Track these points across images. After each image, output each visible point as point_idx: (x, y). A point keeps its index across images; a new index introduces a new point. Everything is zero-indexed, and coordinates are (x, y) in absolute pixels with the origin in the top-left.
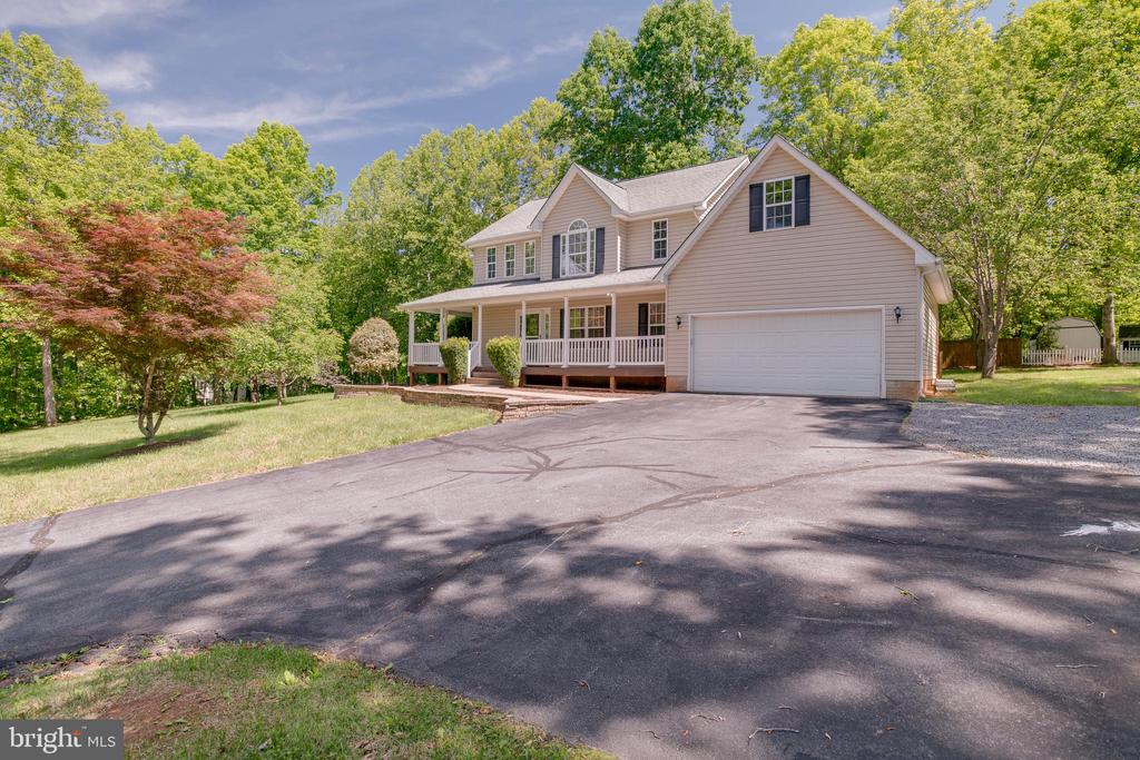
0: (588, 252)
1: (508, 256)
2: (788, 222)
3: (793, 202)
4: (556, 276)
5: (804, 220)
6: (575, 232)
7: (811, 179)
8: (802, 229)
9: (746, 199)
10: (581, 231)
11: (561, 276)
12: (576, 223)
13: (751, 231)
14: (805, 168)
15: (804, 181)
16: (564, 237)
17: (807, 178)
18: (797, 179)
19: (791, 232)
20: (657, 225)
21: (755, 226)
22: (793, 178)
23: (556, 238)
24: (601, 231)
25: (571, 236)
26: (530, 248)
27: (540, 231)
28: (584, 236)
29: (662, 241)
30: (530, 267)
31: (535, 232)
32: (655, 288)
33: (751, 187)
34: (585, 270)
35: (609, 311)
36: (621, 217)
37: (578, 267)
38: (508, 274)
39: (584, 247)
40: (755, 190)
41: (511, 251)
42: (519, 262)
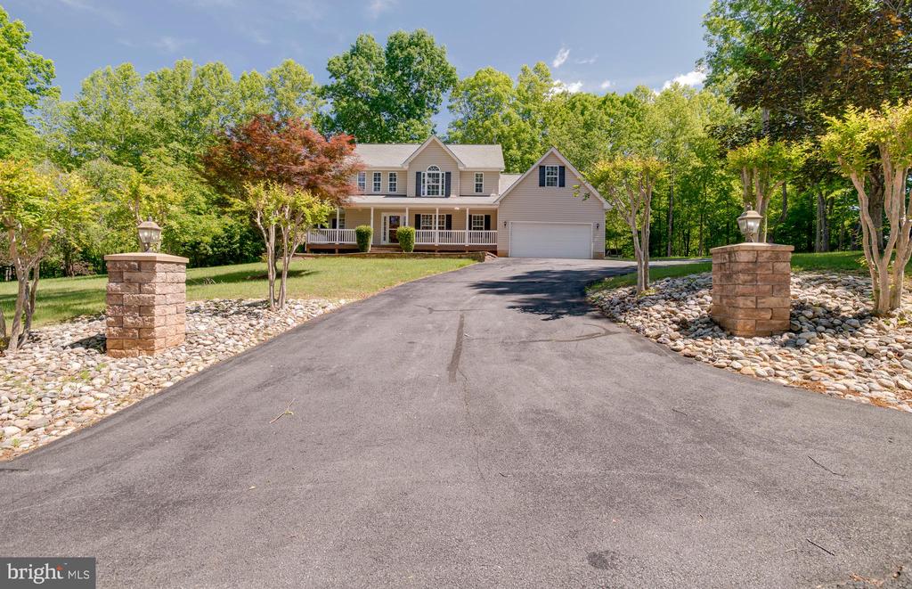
0: (440, 184)
1: (391, 180)
2: (555, 185)
3: (558, 176)
4: (418, 195)
5: (562, 185)
6: (431, 172)
8: (562, 188)
9: (538, 172)
10: (436, 172)
11: (422, 196)
12: (432, 167)
13: (540, 186)
14: (563, 163)
15: (562, 169)
16: (424, 174)
17: (564, 167)
18: (560, 167)
19: (556, 189)
21: (542, 184)
22: (558, 166)
23: (418, 174)
24: (448, 174)
25: (429, 174)
26: (392, 177)
27: (406, 168)
28: (438, 175)
29: (480, 183)
30: (393, 187)
31: (402, 168)
32: (495, 207)
33: (540, 167)
34: (438, 194)
35: (449, 217)
36: (461, 168)
37: (433, 192)
38: (375, 190)
39: (437, 181)
40: (542, 168)
41: (377, 176)
42: (385, 183)
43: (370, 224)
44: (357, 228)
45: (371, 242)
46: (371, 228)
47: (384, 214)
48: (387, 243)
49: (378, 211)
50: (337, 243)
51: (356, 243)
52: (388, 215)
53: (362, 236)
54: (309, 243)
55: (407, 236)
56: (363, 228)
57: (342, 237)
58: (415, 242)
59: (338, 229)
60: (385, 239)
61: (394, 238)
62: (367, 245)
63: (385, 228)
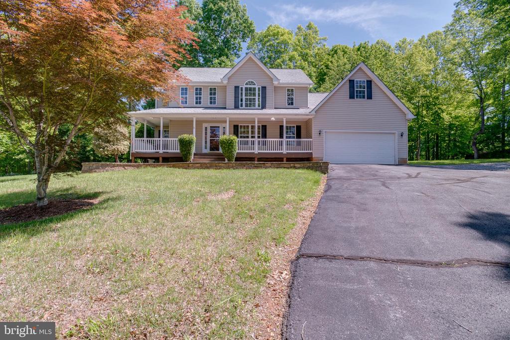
0: (257, 97)
1: (211, 94)
2: (364, 97)
3: (366, 90)
4: (236, 107)
5: (370, 97)
6: (249, 86)
7: (372, 82)
8: (369, 100)
9: (348, 85)
10: (252, 86)
11: (240, 107)
12: (249, 82)
13: (350, 98)
14: (370, 77)
15: (370, 83)
16: (242, 88)
17: (371, 81)
18: (367, 81)
19: (365, 101)
20: (288, 90)
21: (352, 97)
22: (366, 80)
23: (237, 88)
24: (264, 88)
25: (246, 89)
26: (213, 91)
27: (225, 82)
28: (254, 89)
29: (291, 97)
30: (212, 101)
31: (222, 82)
32: (309, 117)
33: (350, 80)
34: (254, 106)
35: (264, 128)
36: (275, 83)
37: (250, 104)
38: (197, 103)
39: (254, 95)
40: (351, 82)
41: (199, 91)
42: (205, 97)
43: (192, 133)
44: (179, 137)
45: (193, 150)
46: (194, 137)
47: (205, 125)
48: (208, 151)
49: (200, 122)
50: (161, 151)
51: (179, 151)
52: (208, 125)
53: (185, 145)
54: (134, 151)
55: (229, 144)
56: (186, 136)
57: (166, 146)
58: (237, 150)
59: (161, 139)
60: (206, 148)
61: (214, 146)
62: (190, 154)
63: (206, 138)
